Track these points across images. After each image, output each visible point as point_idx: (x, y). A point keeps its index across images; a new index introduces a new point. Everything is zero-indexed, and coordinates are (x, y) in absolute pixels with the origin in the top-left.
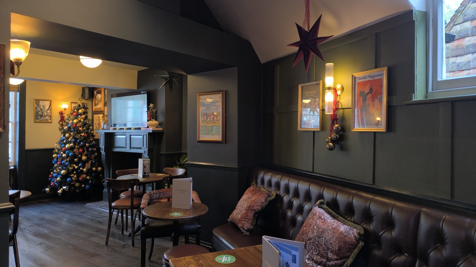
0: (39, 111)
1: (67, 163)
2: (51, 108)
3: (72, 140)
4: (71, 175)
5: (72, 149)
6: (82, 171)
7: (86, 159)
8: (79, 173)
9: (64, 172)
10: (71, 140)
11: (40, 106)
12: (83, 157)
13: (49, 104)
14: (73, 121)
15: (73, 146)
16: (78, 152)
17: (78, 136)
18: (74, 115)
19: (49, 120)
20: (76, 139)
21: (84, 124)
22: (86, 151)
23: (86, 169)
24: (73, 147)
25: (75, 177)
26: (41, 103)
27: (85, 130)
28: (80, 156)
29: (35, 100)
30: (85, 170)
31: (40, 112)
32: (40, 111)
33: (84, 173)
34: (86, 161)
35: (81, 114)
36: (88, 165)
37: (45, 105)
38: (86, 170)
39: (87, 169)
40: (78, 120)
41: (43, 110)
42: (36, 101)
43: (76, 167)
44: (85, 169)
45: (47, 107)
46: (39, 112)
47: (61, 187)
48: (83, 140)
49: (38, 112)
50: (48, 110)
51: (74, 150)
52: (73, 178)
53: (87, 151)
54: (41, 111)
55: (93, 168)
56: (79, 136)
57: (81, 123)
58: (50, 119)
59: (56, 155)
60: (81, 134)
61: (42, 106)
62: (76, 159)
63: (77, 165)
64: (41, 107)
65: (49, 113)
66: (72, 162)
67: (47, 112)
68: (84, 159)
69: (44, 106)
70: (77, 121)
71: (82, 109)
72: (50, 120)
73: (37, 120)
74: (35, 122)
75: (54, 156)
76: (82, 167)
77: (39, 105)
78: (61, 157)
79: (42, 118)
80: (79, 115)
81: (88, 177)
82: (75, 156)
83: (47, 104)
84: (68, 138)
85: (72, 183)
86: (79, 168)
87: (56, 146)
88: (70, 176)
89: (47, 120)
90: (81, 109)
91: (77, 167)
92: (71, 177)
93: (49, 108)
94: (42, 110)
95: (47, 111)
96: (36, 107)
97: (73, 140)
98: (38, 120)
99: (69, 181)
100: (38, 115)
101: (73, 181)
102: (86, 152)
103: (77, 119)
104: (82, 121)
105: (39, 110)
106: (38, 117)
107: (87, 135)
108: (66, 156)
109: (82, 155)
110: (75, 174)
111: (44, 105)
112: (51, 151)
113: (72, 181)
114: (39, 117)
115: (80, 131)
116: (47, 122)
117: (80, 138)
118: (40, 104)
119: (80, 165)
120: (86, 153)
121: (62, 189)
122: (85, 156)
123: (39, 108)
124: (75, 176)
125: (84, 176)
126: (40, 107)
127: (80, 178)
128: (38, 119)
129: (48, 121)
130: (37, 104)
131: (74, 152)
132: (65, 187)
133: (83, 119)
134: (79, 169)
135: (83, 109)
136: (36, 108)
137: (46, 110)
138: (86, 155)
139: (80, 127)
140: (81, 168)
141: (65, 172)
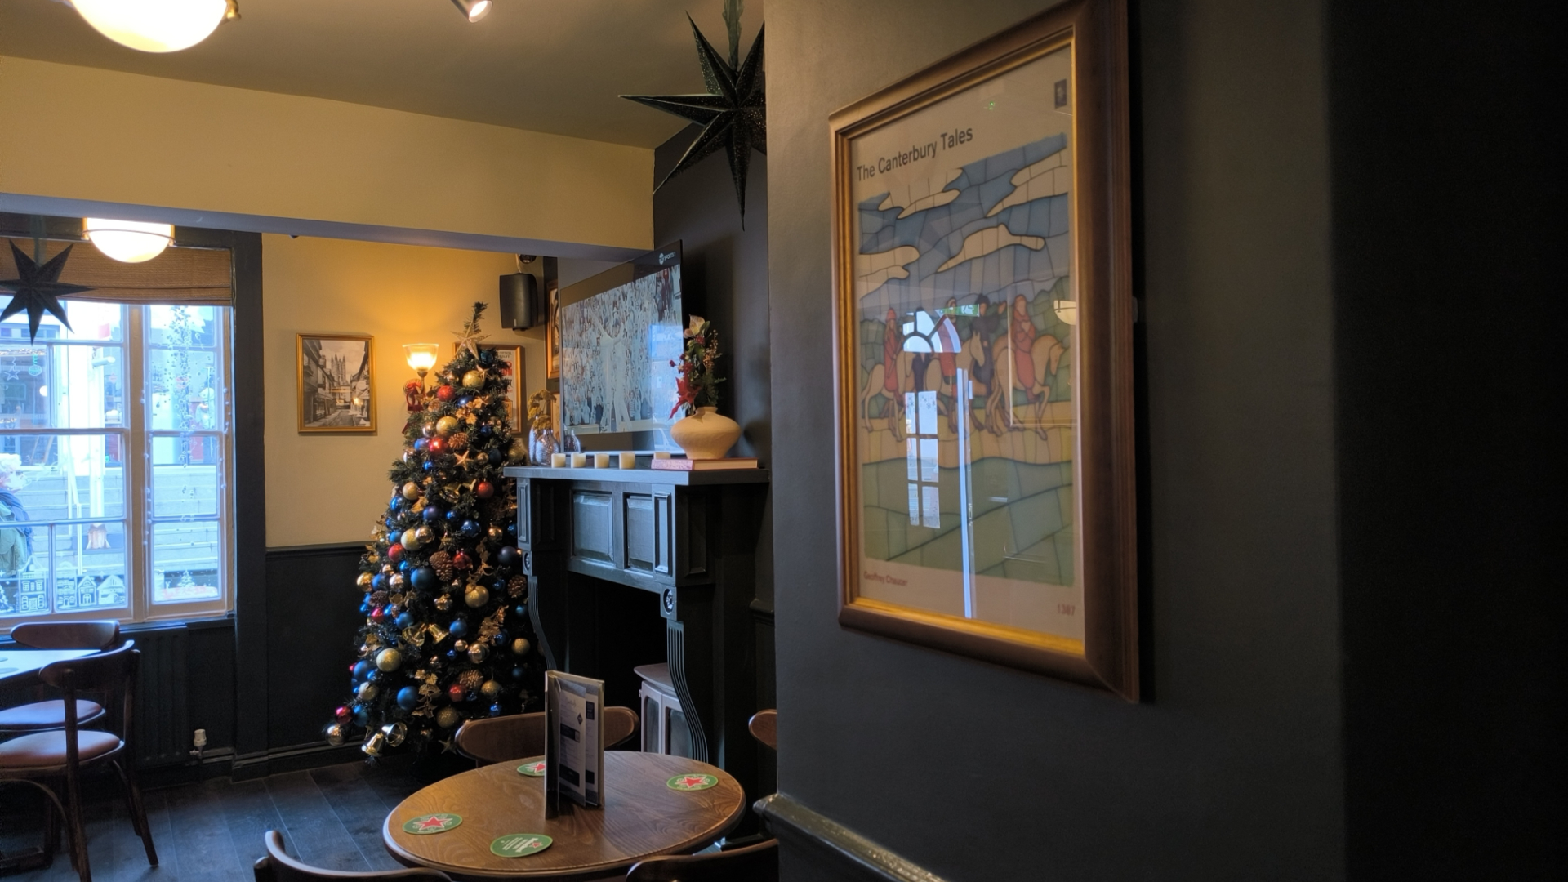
0: (320, 386)
1: (404, 616)
2: (368, 371)
3: (425, 512)
4: (414, 673)
5: (421, 551)
6: (463, 655)
7: (482, 597)
8: (453, 665)
9: (389, 660)
10: (421, 513)
11: (321, 362)
12: (469, 588)
13: (363, 353)
14: (435, 425)
15: (429, 537)
16: (445, 568)
17: (452, 492)
18: (442, 399)
19: (362, 422)
20: (442, 505)
21: (480, 440)
22: (487, 563)
23: (481, 648)
24: (428, 541)
25: (430, 685)
26: (328, 350)
27: (482, 467)
28: (456, 583)
29: (300, 339)
30: (475, 649)
31: (324, 388)
32: (323, 386)
33: (474, 667)
34: (482, 607)
35: (471, 394)
36: (490, 630)
37: (344, 360)
38: (478, 651)
39: (486, 646)
40: (456, 418)
41: (336, 379)
42: (303, 343)
43: (440, 636)
44: (476, 646)
45: (353, 367)
46: (320, 390)
47: (378, 730)
48: (472, 509)
49: (317, 391)
50: (357, 377)
51: (432, 558)
52: (423, 690)
53: (493, 560)
54: (327, 386)
55: (513, 641)
56: (457, 493)
57: (464, 435)
58: (367, 419)
59: (367, 577)
60: (465, 485)
61: (332, 361)
62: (443, 600)
63: (444, 627)
64: (329, 365)
65: (364, 391)
66: (422, 612)
67: (355, 388)
68: (475, 600)
69: (340, 364)
70: (449, 427)
71: (477, 369)
72: (368, 424)
73: (310, 422)
74: (301, 433)
75: (359, 581)
76: (462, 639)
77: (320, 357)
78: (383, 589)
79: (334, 415)
80: (463, 396)
81: (488, 687)
82: (433, 585)
83: (352, 353)
84: (414, 501)
85: (418, 711)
86: (448, 642)
87: (374, 533)
88: (411, 676)
89: (352, 421)
90: (473, 372)
91: (443, 636)
92: (416, 684)
93: (362, 369)
94: (331, 378)
95: (354, 384)
96: (304, 367)
97: (431, 510)
98: (317, 424)
99: (405, 702)
100: (315, 401)
101: (421, 701)
102: (485, 566)
103: (450, 415)
104: (470, 425)
105: (320, 381)
106: (315, 412)
107: (492, 488)
108: (401, 581)
109: (465, 584)
110: (430, 670)
111: (340, 357)
112: (352, 555)
113: (417, 702)
114: (320, 412)
115: (460, 468)
116: (353, 430)
117: (460, 501)
118: (321, 353)
119: (455, 626)
120: (486, 569)
121: (376, 736)
122: (478, 584)
123: (320, 373)
124: (433, 680)
125: (473, 677)
126: (323, 367)
127: (455, 690)
128: (316, 419)
129: (358, 424)
130: (309, 354)
131: (430, 567)
132: (388, 729)
133: (477, 415)
134: (452, 646)
135: (480, 369)
136: (307, 372)
137: (348, 378)
138: (482, 582)
139: (461, 453)
140: (459, 643)
141: (392, 657)
